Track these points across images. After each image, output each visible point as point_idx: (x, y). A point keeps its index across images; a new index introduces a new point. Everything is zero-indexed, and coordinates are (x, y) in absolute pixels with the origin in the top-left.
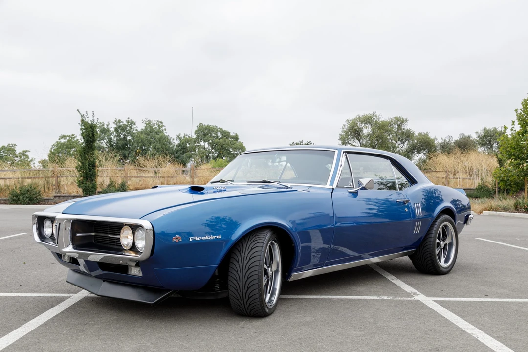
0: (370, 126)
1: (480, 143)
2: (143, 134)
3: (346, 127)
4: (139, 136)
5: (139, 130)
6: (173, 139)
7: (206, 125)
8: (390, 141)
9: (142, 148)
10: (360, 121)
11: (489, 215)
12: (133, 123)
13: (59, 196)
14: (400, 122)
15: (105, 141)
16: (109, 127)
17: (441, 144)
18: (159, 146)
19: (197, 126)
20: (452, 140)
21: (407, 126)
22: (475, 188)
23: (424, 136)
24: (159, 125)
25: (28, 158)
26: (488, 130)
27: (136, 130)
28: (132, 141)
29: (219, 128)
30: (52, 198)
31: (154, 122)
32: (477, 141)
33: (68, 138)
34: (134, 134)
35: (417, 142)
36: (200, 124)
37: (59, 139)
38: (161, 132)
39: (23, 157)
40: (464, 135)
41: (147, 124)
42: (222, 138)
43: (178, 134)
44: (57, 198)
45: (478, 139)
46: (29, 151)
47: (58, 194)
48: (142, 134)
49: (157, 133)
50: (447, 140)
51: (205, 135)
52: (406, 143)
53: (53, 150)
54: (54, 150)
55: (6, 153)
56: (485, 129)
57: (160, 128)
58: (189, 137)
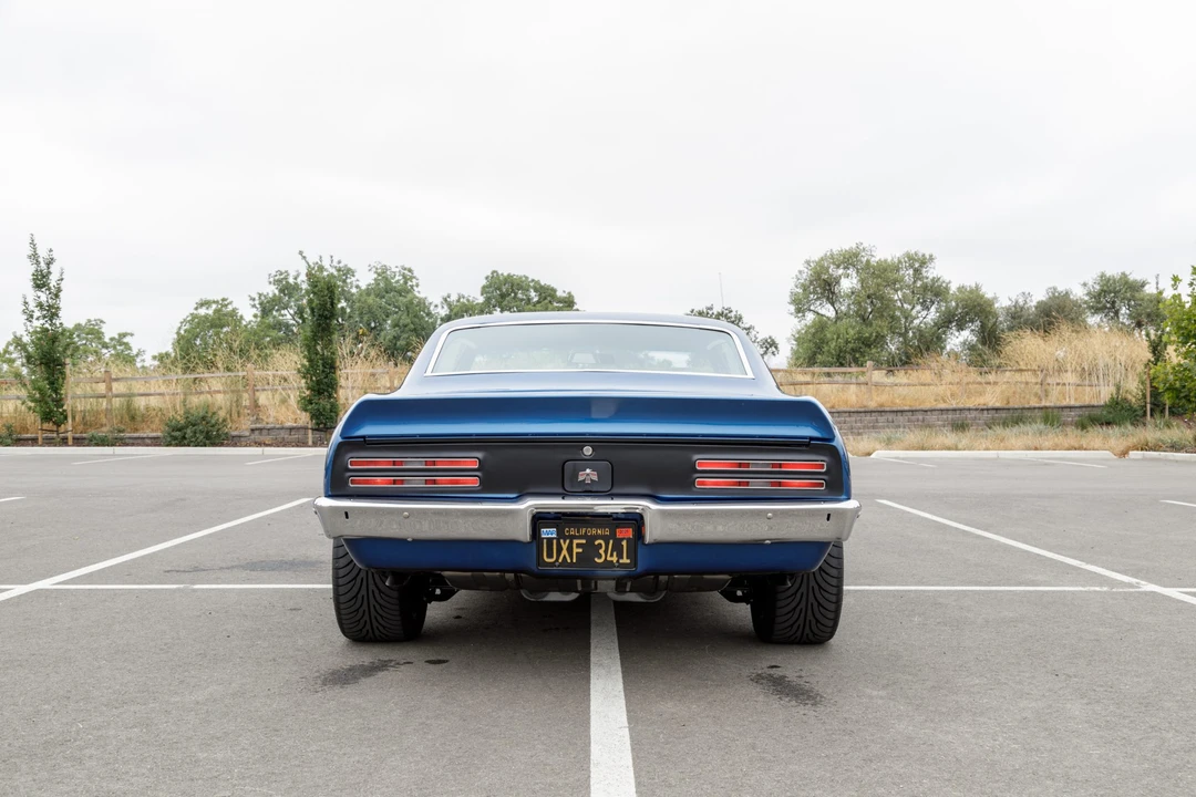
0: (854, 275)
1: (1093, 307)
2: (372, 296)
3: (804, 276)
4: (363, 299)
5: (364, 287)
6: (436, 306)
7: (505, 274)
8: (899, 304)
9: (369, 325)
10: (834, 263)
11: (1144, 459)
12: (348, 272)
13: (261, 429)
14: (919, 263)
15: (292, 312)
16: (299, 281)
17: (1008, 309)
18: (405, 320)
19: (487, 278)
20: (1031, 301)
21: (931, 273)
22: (1102, 403)
23: (971, 291)
24: (404, 276)
25: (130, 349)
26: (1109, 280)
27: (357, 287)
28: (348, 310)
29: (533, 280)
30: (247, 434)
31: (394, 269)
32: (1086, 302)
33: (214, 306)
34: (353, 295)
35: (957, 305)
36: (494, 272)
37: (196, 309)
38: (408, 292)
39: (118, 347)
40: (1055, 289)
41: (379, 275)
42: (538, 302)
43: (446, 295)
44: (257, 432)
45: (1086, 298)
46: (132, 335)
47: (258, 426)
48: (368, 294)
49: (400, 293)
50: (1021, 302)
51: (503, 296)
52: (933, 309)
53: (182, 332)
54: (185, 331)
55: (84, 339)
56: (1103, 275)
57: (406, 283)
58: (468, 300)
